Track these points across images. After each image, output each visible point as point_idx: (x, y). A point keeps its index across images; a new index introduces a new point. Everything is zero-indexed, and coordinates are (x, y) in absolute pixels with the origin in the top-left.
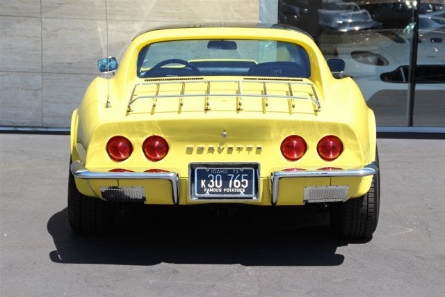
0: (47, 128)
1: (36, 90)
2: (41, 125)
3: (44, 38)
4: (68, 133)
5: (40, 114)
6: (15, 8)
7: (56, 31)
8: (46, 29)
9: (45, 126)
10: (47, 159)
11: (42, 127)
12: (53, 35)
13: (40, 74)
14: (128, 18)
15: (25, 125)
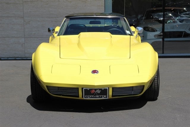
0: (27, 58)
1: (22, 44)
2: (24, 57)
3: (25, 24)
4: (32, 60)
5: (24, 53)
6: (14, 14)
7: (29, 22)
8: (25, 21)
9: (26, 57)
10: (23, 69)
11: (25, 58)
12: (28, 23)
13: (24, 38)
14: (55, 16)
15: (19, 57)
